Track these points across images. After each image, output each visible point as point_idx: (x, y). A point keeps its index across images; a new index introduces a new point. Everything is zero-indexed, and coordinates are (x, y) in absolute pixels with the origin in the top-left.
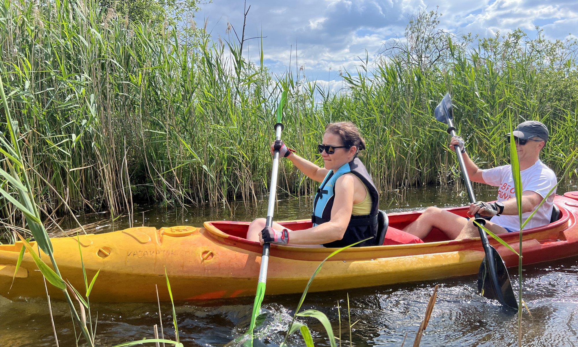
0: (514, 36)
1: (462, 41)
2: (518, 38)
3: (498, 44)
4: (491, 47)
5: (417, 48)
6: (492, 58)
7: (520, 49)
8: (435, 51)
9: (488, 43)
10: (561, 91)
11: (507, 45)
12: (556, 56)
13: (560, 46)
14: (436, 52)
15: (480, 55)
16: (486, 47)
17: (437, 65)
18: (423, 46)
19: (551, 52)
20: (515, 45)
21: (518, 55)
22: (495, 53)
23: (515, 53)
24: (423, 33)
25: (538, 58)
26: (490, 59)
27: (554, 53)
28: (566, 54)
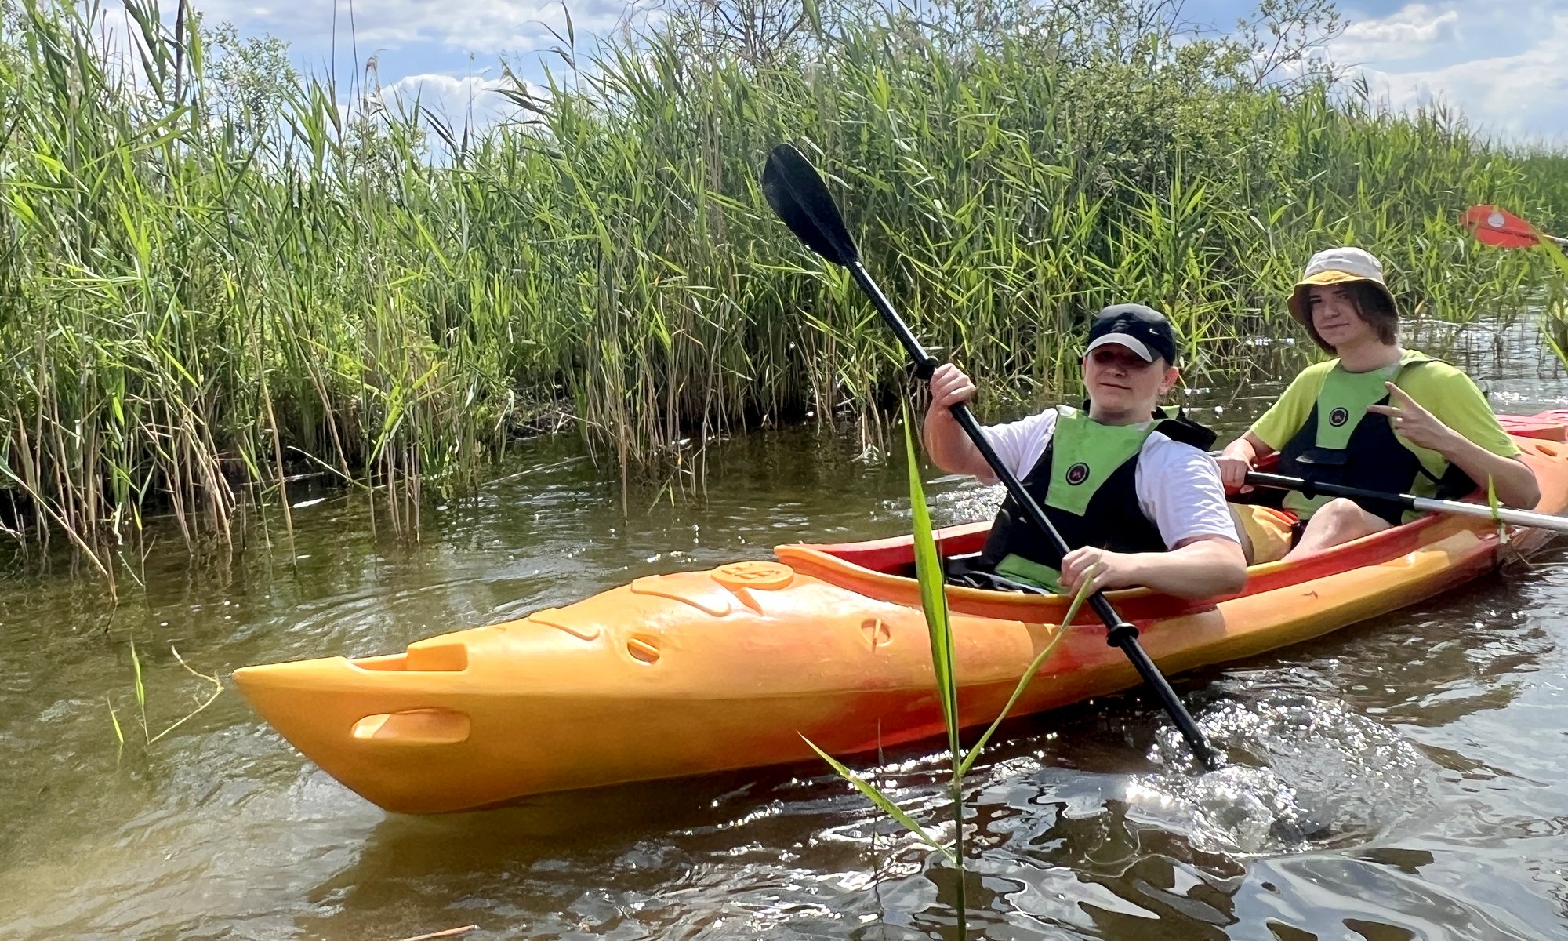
12: (1127, 13)
17: (799, 43)
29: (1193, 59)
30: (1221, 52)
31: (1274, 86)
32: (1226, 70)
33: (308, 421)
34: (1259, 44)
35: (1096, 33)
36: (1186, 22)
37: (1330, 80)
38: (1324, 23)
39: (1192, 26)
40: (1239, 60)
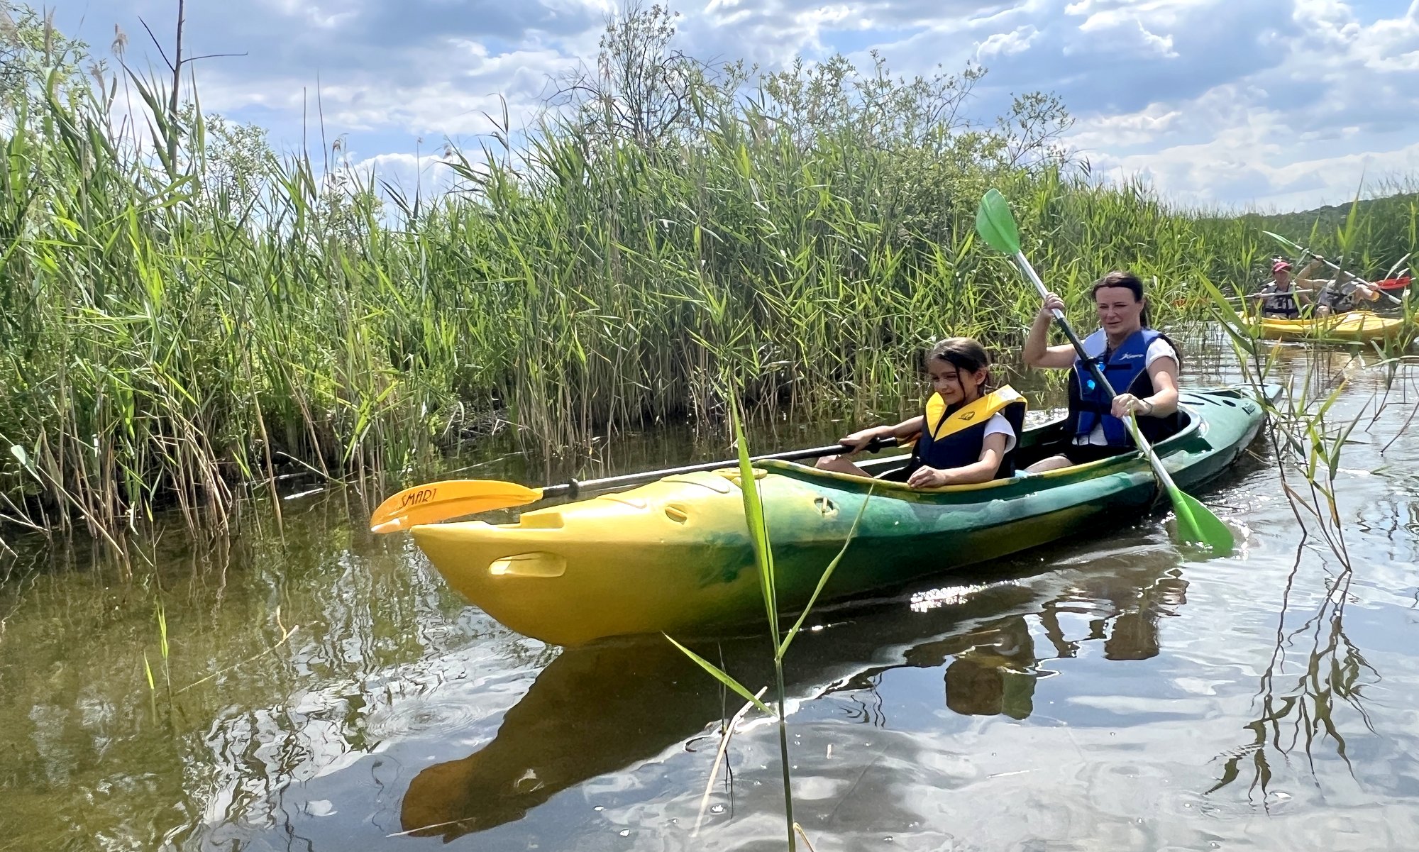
0: (830, 71)
2: (838, 74)
3: (800, 87)
4: (786, 93)
5: (628, 90)
6: (791, 118)
7: (844, 100)
8: (670, 99)
9: (781, 82)
10: (929, 191)
11: (817, 88)
14: (672, 101)
15: (765, 110)
16: (776, 92)
17: (675, 132)
18: (642, 85)
22: (795, 105)
23: (837, 108)
24: (639, 55)
26: (785, 120)
28: (935, 108)
29: (967, 145)
30: (986, 141)
31: (1024, 166)
32: (990, 154)
33: (291, 432)
34: (1012, 135)
35: (896, 126)
36: (961, 118)
37: (1063, 161)
38: (1057, 120)
39: (964, 122)
40: (999, 146)
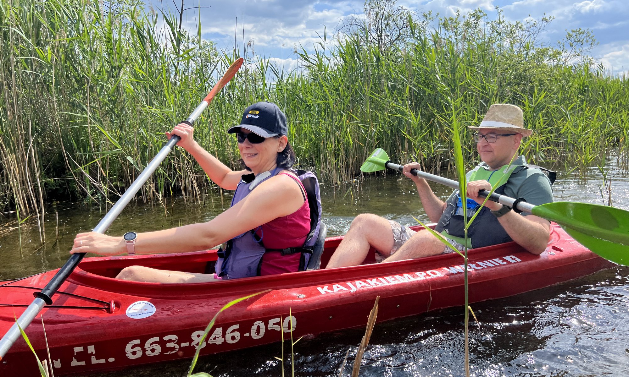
0: (474, 16)
1: (423, 19)
2: (478, 18)
3: (459, 24)
4: (451, 27)
5: (376, 26)
6: (453, 39)
7: (480, 30)
8: (395, 29)
9: (449, 22)
10: (520, 75)
11: (468, 25)
12: (516, 38)
13: (520, 28)
14: (396, 31)
15: (441, 35)
16: (447, 27)
17: (397, 45)
18: (383, 24)
19: (511, 34)
20: (476, 26)
21: (478, 36)
22: (456, 33)
23: (476, 34)
24: (382, 9)
25: (498, 40)
26: (451, 40)
27: (514, 35)
28: (525, 37)
31: (570, 66)
34: (565, 50)
37: (591, 64)
38: (589, 43)
